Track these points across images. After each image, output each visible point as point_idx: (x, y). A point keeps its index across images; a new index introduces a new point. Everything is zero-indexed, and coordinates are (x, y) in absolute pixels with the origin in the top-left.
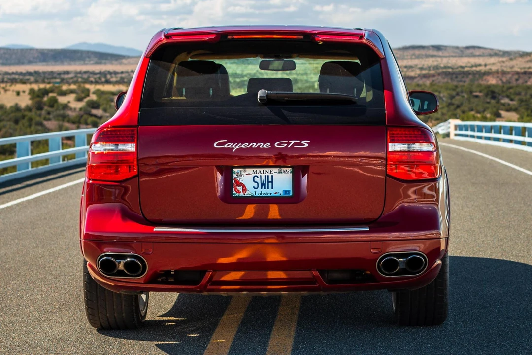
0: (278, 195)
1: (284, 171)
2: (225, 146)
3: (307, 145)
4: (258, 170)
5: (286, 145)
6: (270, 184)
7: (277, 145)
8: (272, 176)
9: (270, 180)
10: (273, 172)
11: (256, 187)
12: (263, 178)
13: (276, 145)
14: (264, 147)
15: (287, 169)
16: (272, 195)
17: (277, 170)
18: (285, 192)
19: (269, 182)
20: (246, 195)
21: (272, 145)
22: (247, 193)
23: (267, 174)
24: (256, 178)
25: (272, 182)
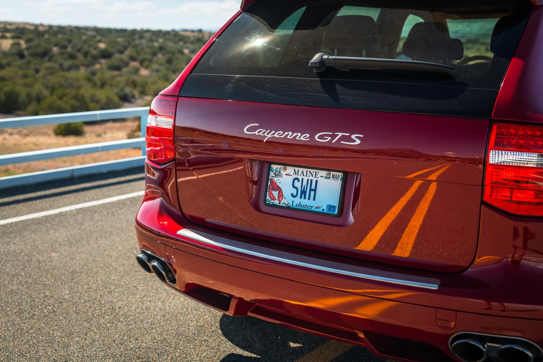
0: (320, 210)
1: (333, 176)
2: (256, 133)
3: (358, 142)
4: (301, 170)
5: (330, 138)
6: (312, 193)
7: (319, 137)
8: (317, 181)
9: (313, 187)
10: (319, 175)
11: (295, 194)
12: (305, 183)
13: (316, 137)
14: (302, 138)
15: (337, 174)
16: (313, 209)
17: (324, 173)
18: (330, 207)
19: (311, 190)
20: (281, 204)
21: (312, 137)
22: (282, 202)
23: (310, 178)
24: (296, 181)
25: (315, 190)
